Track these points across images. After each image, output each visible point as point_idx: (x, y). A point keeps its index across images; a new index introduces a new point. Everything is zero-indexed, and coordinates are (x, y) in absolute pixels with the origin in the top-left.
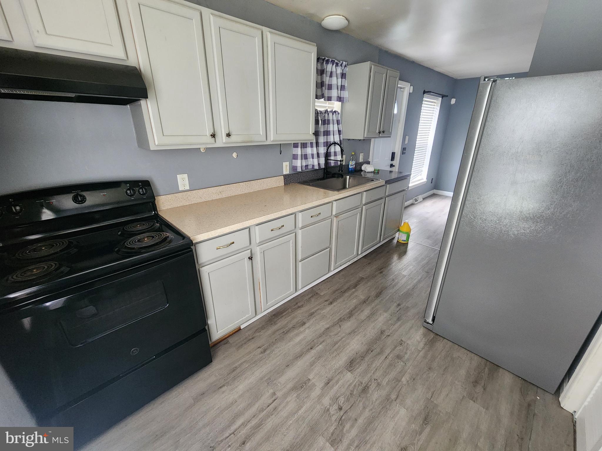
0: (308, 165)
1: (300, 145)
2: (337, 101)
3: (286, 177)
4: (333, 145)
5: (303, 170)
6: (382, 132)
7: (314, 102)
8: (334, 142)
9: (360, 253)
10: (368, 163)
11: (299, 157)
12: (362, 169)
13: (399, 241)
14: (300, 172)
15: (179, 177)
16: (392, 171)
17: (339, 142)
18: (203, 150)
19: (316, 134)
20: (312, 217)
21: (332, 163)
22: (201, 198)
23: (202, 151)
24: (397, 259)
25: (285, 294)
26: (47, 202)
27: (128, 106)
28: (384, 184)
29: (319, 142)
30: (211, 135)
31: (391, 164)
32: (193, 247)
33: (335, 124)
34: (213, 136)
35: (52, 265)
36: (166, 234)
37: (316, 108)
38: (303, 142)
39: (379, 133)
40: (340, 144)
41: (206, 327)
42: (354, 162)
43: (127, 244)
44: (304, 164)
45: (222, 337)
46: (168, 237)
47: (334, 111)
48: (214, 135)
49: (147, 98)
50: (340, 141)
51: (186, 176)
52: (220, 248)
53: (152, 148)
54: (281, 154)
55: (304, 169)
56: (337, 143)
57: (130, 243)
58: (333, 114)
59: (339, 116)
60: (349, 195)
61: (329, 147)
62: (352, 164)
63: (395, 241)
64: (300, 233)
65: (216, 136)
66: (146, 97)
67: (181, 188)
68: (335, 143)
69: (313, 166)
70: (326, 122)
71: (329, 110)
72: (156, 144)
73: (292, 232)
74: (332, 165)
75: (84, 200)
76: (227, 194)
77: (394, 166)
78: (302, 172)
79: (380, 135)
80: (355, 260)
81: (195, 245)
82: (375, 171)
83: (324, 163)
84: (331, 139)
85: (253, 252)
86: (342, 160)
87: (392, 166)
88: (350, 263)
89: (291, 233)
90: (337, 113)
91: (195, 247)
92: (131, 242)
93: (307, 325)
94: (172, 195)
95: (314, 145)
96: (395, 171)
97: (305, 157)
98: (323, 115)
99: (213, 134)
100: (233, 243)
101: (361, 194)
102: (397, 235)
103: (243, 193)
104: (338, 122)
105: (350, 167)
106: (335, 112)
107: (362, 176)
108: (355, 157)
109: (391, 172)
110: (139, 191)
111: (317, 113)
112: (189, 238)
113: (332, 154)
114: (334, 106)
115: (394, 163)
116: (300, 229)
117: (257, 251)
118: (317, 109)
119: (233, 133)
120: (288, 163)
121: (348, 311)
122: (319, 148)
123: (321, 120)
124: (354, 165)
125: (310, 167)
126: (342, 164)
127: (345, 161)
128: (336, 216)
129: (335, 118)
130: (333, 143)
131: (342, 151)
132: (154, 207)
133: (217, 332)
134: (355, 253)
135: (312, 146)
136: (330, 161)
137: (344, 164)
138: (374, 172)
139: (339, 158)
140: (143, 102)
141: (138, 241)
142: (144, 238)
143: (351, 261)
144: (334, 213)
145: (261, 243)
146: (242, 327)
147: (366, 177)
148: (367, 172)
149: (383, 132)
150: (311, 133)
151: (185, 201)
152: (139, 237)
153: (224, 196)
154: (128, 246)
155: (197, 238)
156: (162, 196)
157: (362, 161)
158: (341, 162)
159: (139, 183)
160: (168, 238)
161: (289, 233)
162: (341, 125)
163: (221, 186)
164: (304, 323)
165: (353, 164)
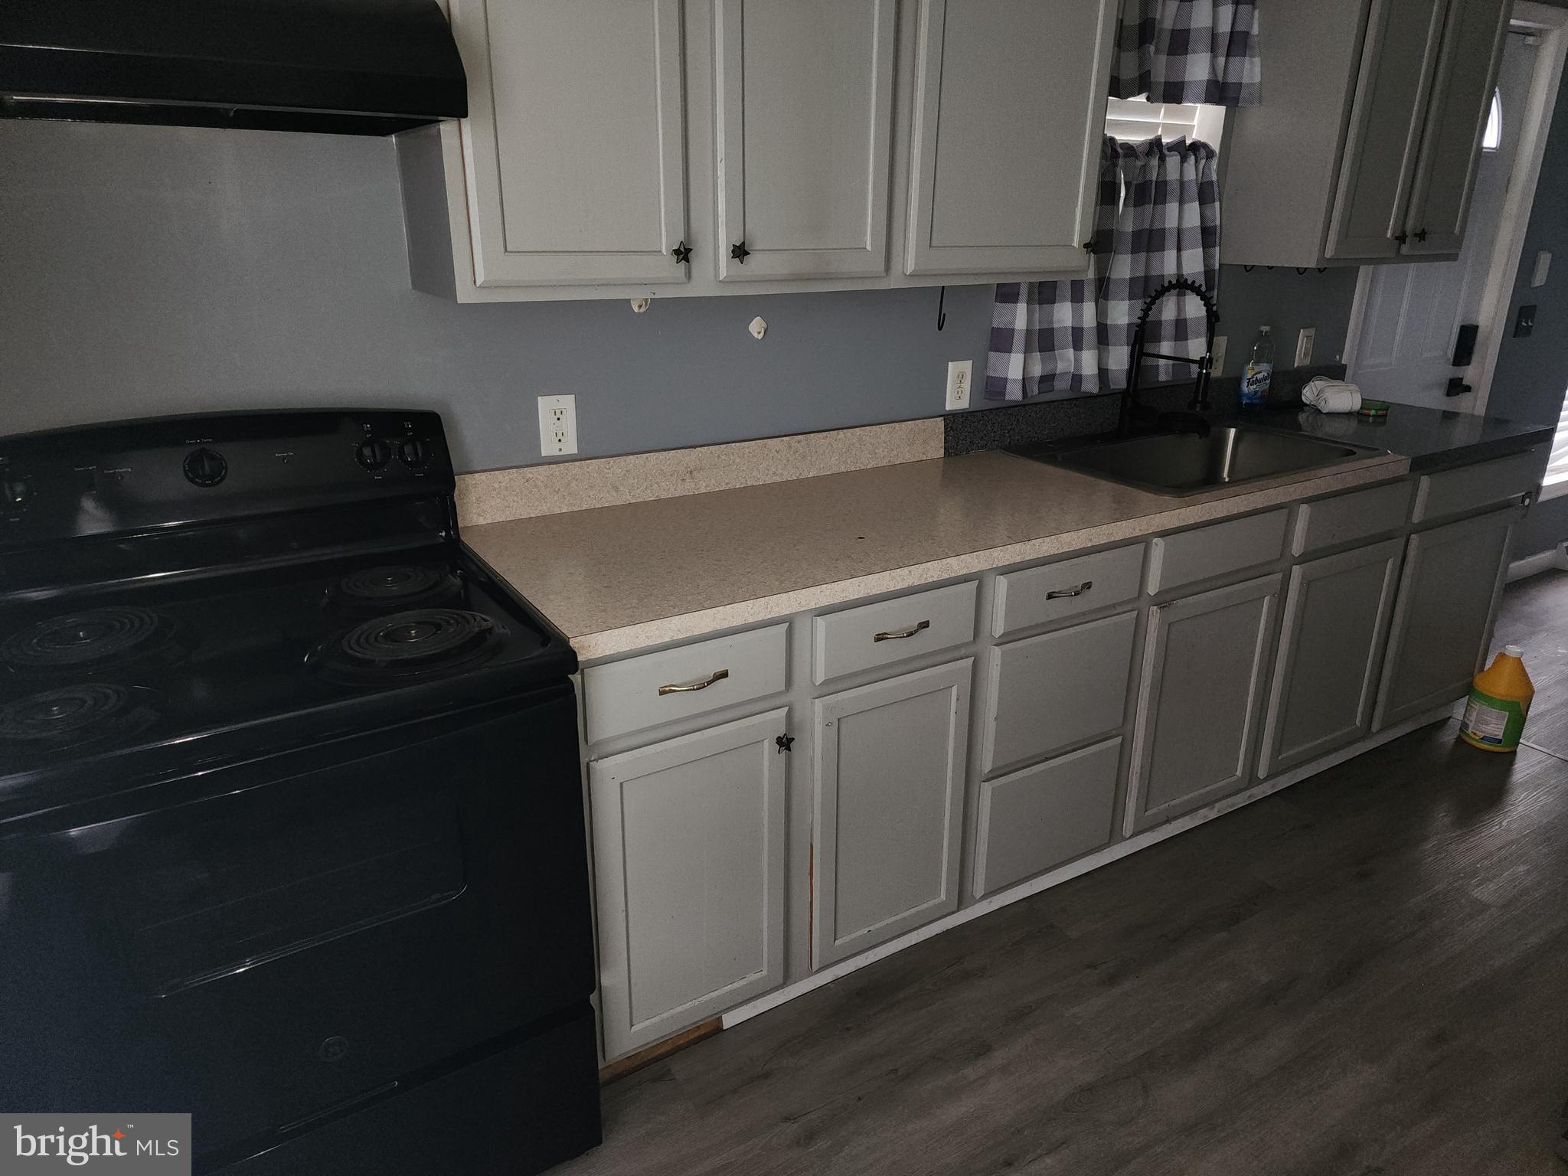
0: (1054, 375)
1: (1024, 291)
2: (1207, 101)
3: (954, 421)
4: (1174, 292)
5: (1029, 394)
6: (1416, 235)
7: (1102, 110)
8: (1180, 276)
9: (1262, 773)
10: (1337, 373)
11: (1019, 342)
12: (1303, 398)
13: (1467, 739)
14: (1015, 406)
15: (546, 405)
16: (1458, 413)
17: (1201, 281)
18: (640, 307)
19: (1101, 244)
20: (1050, 596)
21: (1164, 371)
22: (617, 489)
23: (636, 309)
24: (1447, 820)
25: (913, 911)
26: (106, 472)
27: (393, 138)
28: (1406, 472)
29: (1112, 277)
30: (677, 252)
31: (1452, 381)
32: (576, 678)
33: (1192, 201)
34: (683, 254)
35: (107, 697)
36: (486, 621)
37: (1109, 134)
38: (1035, 279)
39: (1397, 238)
40: (1203, 289)
41: (593, 998)
42: (1264, 370)
43: (349, 643)
44: (1037, 370)
45: (645, 1051)
46: (490, 630)
47: (1188, 142)
48: (688, 251)
49: (466, 116)
50: (1208, 273)
51: (568, 402)
52: (675, 691)
53: (465, 294)
54: (940, 329)
55: (1036, 390)
56: (1189, 282)
57: (358, 643)
58: (1184, 159)
59: (1210, 169)
60: (1225, 514)
61: (1153, 302)
62: (1255, 377)
63: (1449, 737)
64: (995, 657)
65: (691, 255)
66: (459, 110)
67: (548, 448)
68: (1182, 285)
69: (1077, 379)
70: (1148, 193)
71: (1165, 140)
72: (478, 284)
73: (963, 652)
74: (1163, 377)
75: (217, 475)
76: (713, 481)
77: (1468, 389)
78: (1024, 406)
79: (1405, 249)
80: (1240, 800)
81: (582, 670)
82: (1365, 411)
83: (1126, 367)
84: (1168, 264)
85: (797, 716)
86: (1210, 360)
87: (1456, 387)
88: (1211, 814)
89: (957, 654)
90: (1203, 153)
91: (583, 678)
92: (362, 640)
93: (998, 1058)
94: (514, 470)
95: (1089, 291)
96: (1469, 411)
97: (1044, 340)
98: (1139, 163)
99: (682, 249)
100: (724, 675)
101: (1285, 511)
102: (1458, 711)
103: (778, 479)
104: (1205, 195)
105: (1245, 388)
106: (1196, 147)
107: (1301, 430)
108: (1274, 346)
109: (1449, 416)
110: (402, 453)
111: (1112, 153)
112: (563, 642)
113: (1168, 330)
114: (1195, 123)
115: (1468, 374)
116: (997, 645)
117: (816, 715)
118: (1112, 139)
119: (758, 242)
120: (967, 366)
121: (1188, 1025)
122: (1112, 304)
123: (1126, 184)
124: (1265, 378)
125: (1062, 385)
126: (1208, 374)
127: (1221, 361)
128: (1163, 601)
129: (1190, 173)
130: (1174, 282)
131: (1213, 318)
132: (447, 513)
133: (632, 1026)
134: (1239, 773)
135: (1077, 298)
136: (1151, 361)
137: (1217, 372)
138: (1359, 416)
139: (1196, 348)
140: (447, 129)
141: (386, 637)
142: (408, 628)
143: (1218, 805)
144: (1152, 588)
145: (833, 685)
146: (729, 1021)
147: (1320, 435)
148: (1327, 414)
149: (1421, 235)
150: (1075, 244)
151: (556, 498)
152: (389, 622)
153: (703, 485)
154: (350, 652)
155: (590, 645)
156: (477, 475)
157: (1307, 362)
158: (1201, 368)
159: (405, 423)
160: (490, 634)
161: (949, 654)
162: (1217, 204)
163: (695, 447)
164: (983, 1050)
165: (1260, 376)
